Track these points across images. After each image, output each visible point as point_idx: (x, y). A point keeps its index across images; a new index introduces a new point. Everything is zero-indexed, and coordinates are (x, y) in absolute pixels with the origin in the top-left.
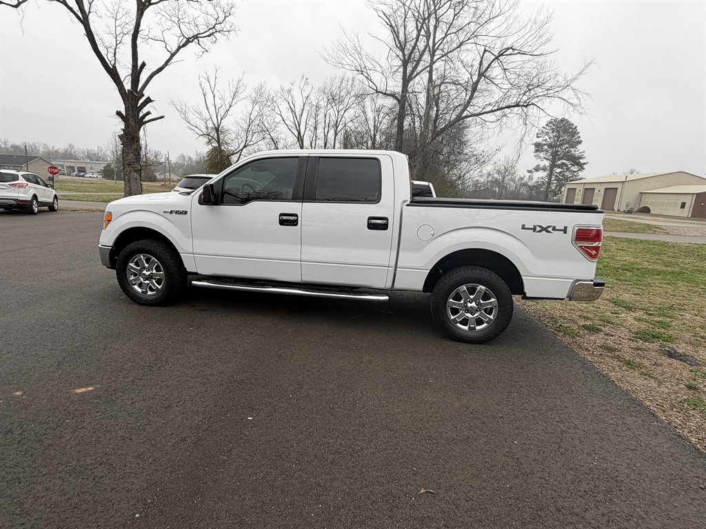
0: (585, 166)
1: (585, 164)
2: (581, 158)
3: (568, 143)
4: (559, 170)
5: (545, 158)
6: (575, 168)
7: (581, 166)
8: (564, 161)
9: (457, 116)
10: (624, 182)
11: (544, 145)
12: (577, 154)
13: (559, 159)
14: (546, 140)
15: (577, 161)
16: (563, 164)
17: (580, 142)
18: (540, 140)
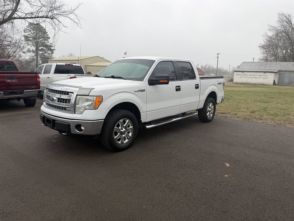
0: (54, 51)
1: (54, 50)
2: (52, 47)
3: (43, 37)
4: (41, 52)
5: (32, 45)
6: (50, 52)
7: (52, 51)
8: (43, 48)
9: (9, 17)
10: (78, 60)
11: (30, 37)
12: (49, 44)
13: (40, 46)
14: (29, 34)
15: (49, 48)
16: (43, 49)
17: (49, 38)
18: (26, 34)
